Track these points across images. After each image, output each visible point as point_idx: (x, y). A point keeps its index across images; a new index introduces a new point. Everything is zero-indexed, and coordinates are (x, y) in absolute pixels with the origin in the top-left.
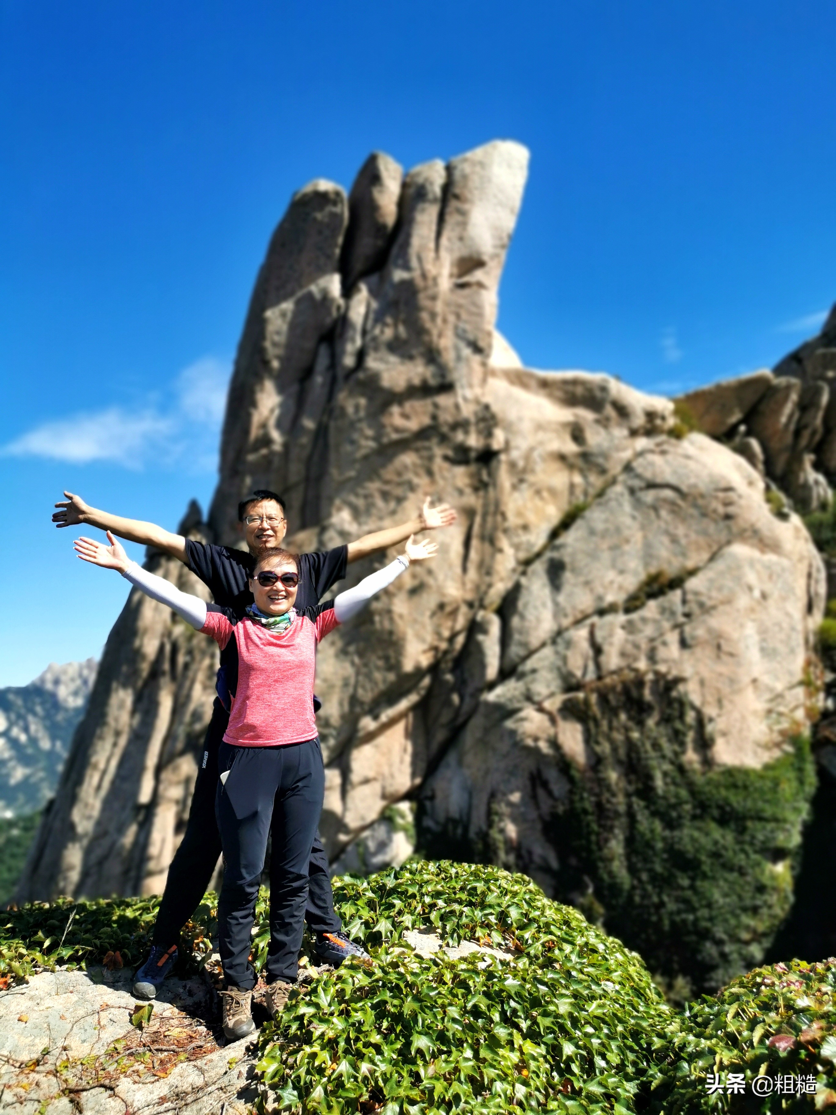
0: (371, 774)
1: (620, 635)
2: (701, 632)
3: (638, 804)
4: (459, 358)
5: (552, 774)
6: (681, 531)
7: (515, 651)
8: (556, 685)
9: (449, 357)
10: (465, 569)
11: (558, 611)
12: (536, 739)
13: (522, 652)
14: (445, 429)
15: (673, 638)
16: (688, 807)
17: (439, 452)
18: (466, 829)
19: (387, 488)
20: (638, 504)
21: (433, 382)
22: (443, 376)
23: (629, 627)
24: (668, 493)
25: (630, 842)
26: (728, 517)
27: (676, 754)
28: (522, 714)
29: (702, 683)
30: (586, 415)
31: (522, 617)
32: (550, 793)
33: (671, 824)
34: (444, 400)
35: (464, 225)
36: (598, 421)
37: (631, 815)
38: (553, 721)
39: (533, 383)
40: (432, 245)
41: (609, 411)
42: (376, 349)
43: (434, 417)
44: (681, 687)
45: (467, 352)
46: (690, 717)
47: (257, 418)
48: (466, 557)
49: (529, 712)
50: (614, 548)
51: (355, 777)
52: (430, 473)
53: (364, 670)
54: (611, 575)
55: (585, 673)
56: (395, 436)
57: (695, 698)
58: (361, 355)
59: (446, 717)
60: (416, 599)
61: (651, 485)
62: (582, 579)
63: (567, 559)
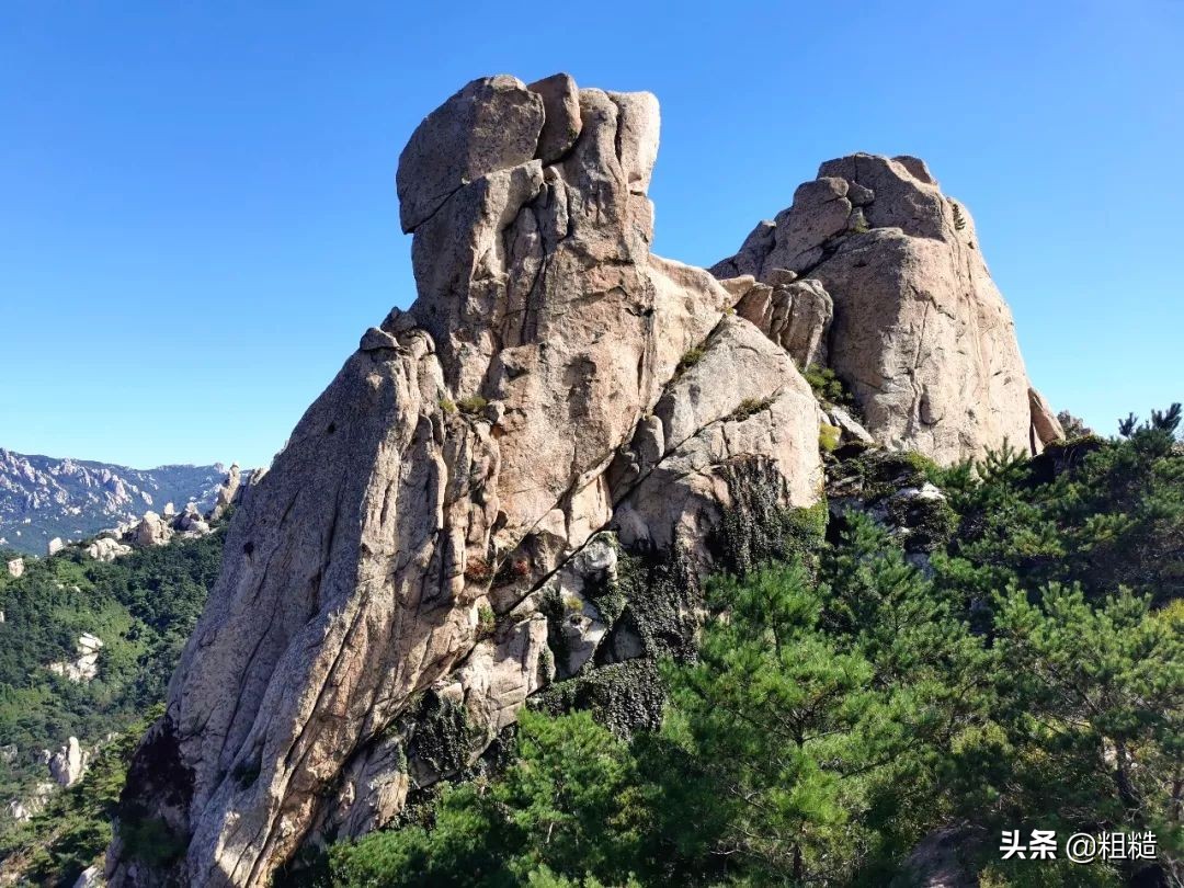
0: (583, 514)
1: (737, 435)
2: (782, 435)
3: (757, 527)
4: (634, 244)
5: (711, 511)
6: (758, 375)
7: (673, 440)
8: (706, 461)
9: (629, 241)
10: (639, 387)
11: (697, 418)
12: (703, 491)
13: (679, 441)
14: (628, 291)
15: (768, 437)
16: (779, 528)
17: (623, 305)
18: (654, 544)
19: (587, 324)
20: (734, 356)
21: (621, 258)
22: (628, 255)
23: (743, 430)
24: (751, 352)
25: (752, 547)
26: (781, 371)
27: (774, 500)
28: (690, 476)
29: (785, 462)
30: (695, 294)
31: (677, 419)
32: (708, 521)
33: (771, 537)
34: (626, 270)
35: (636, 151)
36: (701, 299)
37: (753, 533)
38: (711, 480)
39: (659, 266)
40: (615, 159)
41: (707, 294)
42: (583, 225)
43: (621, 282)
44: (776, 463)
45: (640, 240)
46: (780, 480)
47: (478, 255)
48: (640, 378)
49: (693, 474)
50: (725, 382)
51: (575, 515)
52: (618, 318)
53: (581, 446)
54: (723, 398)
55: (721, 454)
56: (596, 290)
57: (782, 470)
58: (571, 227)
59: (628, 479)
60: (613, 401)
61: (742, 347)
62: (710, 399)
63: (701, 387)
